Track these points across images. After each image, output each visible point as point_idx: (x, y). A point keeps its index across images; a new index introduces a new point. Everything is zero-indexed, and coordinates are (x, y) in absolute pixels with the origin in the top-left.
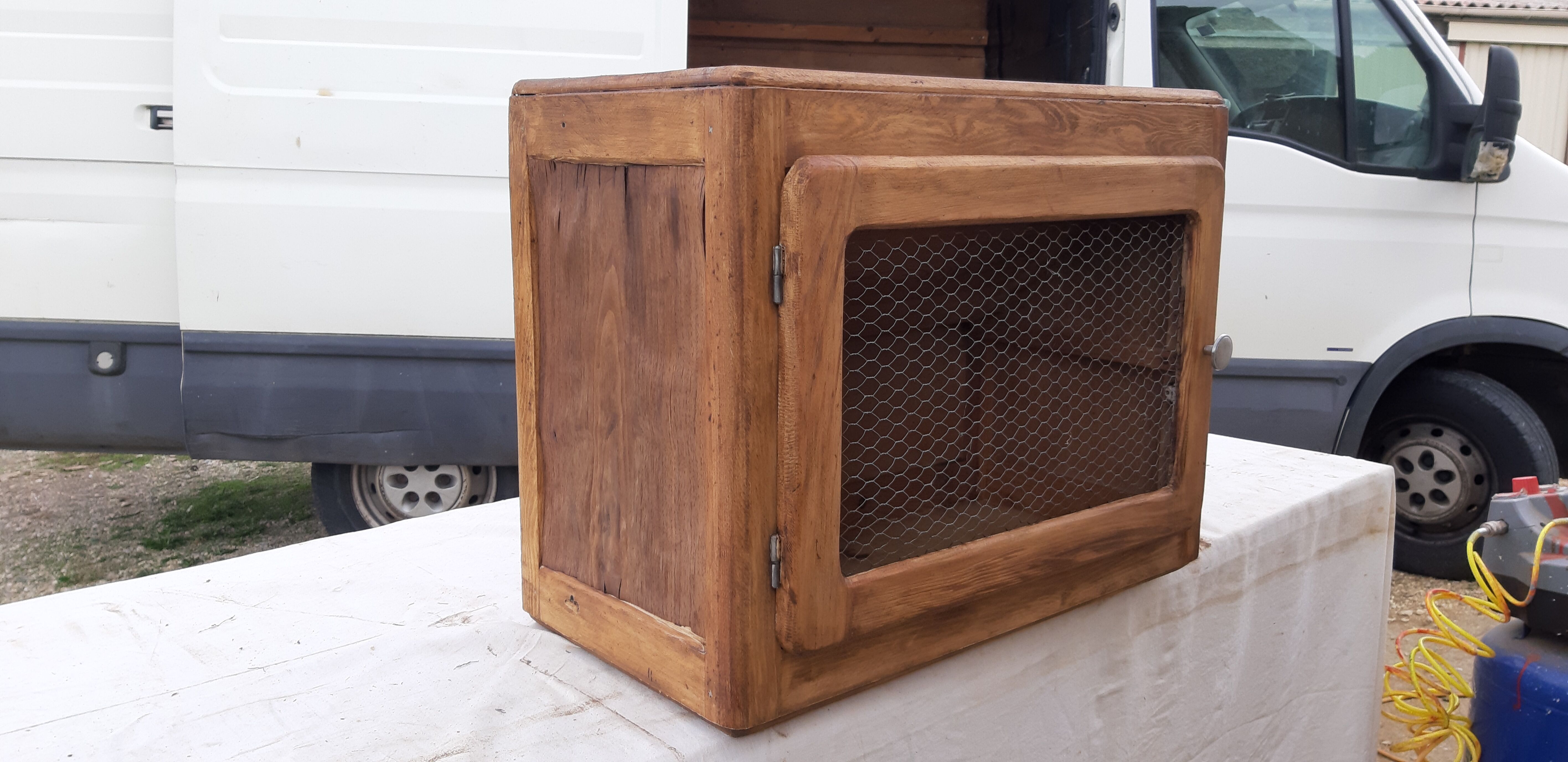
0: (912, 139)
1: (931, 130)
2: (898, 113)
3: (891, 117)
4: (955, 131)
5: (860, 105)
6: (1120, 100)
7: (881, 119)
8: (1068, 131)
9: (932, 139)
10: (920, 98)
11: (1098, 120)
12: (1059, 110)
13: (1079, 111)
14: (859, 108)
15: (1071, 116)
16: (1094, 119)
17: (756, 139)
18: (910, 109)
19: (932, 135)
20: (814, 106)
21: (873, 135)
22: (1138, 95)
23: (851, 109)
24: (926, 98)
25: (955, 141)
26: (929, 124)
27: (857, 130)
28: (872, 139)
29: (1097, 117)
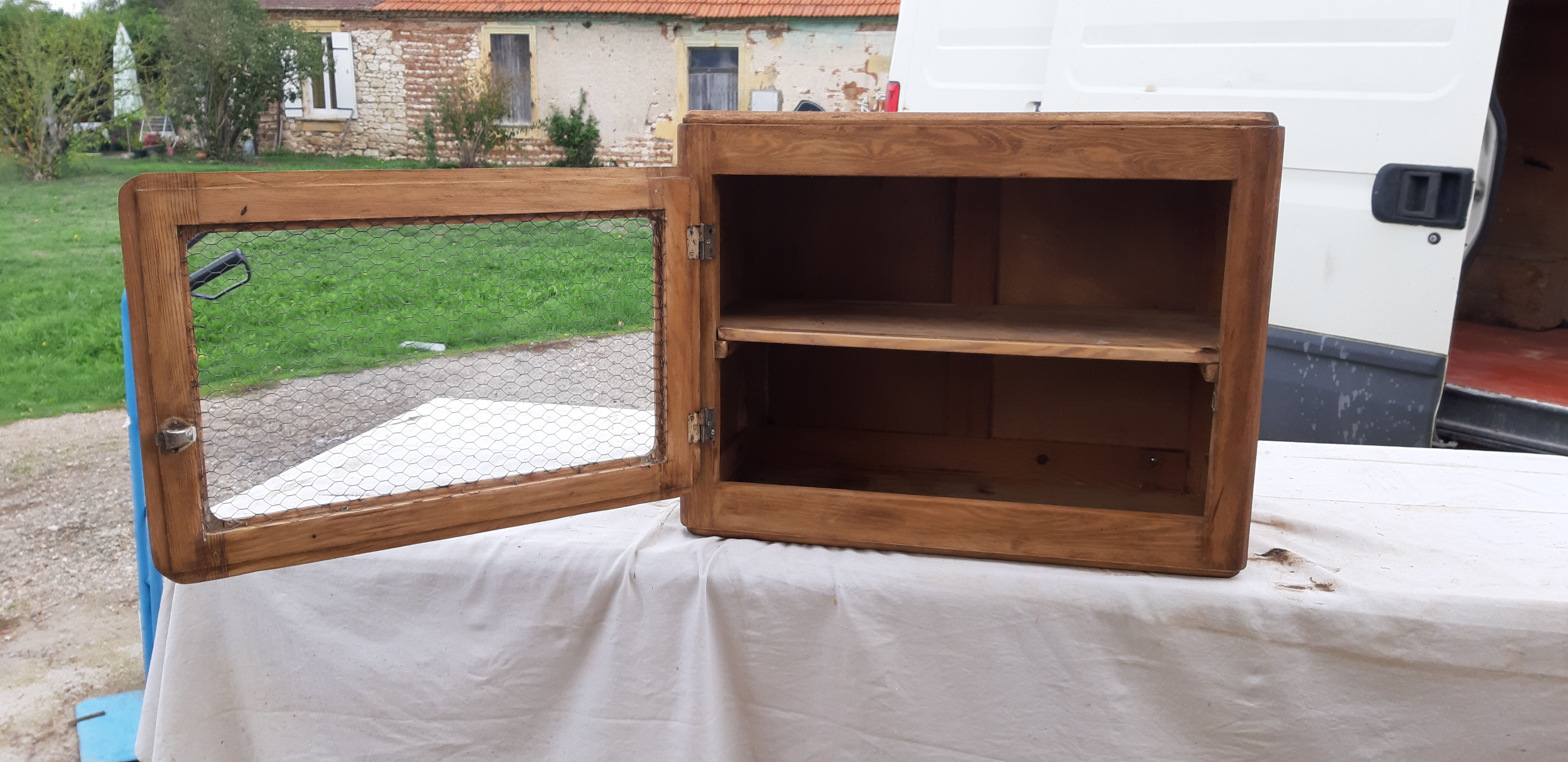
0: (826, 157)
1: (846, 151)
2: (812, 139)
3: (805, 142)
4: (871, 152)
5: (776, 134)
6: (1089, 124)
7: (795, 143)
8: (1008, 151)
9: (846, 158)
10: (835, 128)
11: (1050, 143)
12: (996, 135)
13: (1024, 135)
14: (775, 136)
15: (1011, 140)
16: (1046, 141)
17: (688, 156)
18: (824, 136)
19: (847, 155)
20: (735, 135)
21: (788, 154)
22: (1119, 120)
23: (768, 137)
24: (841, 129)
25: (871, 159)
26: (843, 147)
27: (774, 150)
28: (788, 157)
29: (1049, 140)
